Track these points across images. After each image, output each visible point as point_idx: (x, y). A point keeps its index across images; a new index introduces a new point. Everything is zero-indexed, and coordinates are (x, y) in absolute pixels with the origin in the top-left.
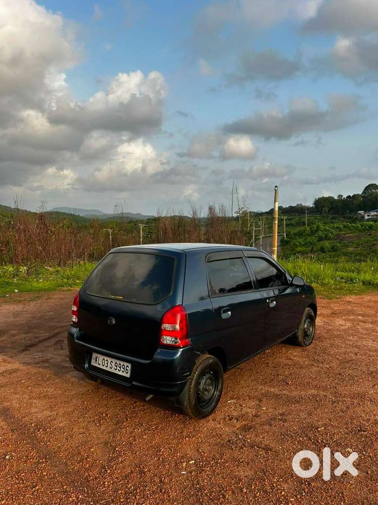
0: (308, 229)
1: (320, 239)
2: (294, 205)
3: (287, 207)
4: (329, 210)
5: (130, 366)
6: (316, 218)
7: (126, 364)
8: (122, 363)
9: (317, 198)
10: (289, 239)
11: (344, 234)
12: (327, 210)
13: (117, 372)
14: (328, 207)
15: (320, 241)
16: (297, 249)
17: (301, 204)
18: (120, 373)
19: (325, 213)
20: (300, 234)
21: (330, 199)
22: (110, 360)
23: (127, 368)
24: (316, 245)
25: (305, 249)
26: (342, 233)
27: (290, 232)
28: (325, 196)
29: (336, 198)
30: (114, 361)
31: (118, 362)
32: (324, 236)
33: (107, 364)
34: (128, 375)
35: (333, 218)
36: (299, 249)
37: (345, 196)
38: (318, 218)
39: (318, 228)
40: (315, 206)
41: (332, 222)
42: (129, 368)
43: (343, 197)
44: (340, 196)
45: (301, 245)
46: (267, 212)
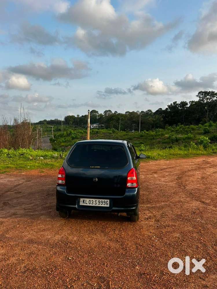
0: (65, 133)
1: (73, 138)
2: (53, 119)
3: (49, 120)
4: (73, 123)
5: (108, 201)
6: (66, 127)
7: (106, 200)
8: (103, 200)
9: (66, 116)
10: (55, 139)
11: (85, 136)
12: (72, 122)
13: (100, 205)
14: (72, 121)
15: (74, 139)
16: (61, 144)
17: (57, 119)
18: (103, 205)
19: (71, 124)
20: (61, 136)
21: (72, 117)
22: (94, 200)
23: (107, 202)
24: (71, 142)
25: (66, 144)
26: (83, 135)
27: (56, 135)
28: (70, 115)
29: (76, 116)
30: (97, 200)
31: (100, 200)
32: (75, 137)
33: (93, 202)
34: (108, 206)
35: (75, 127)
36: (62, 144)
37: (81, 116)
38: (67, 127)
39: (71, 132)
40: (65, 120)
41: (75, 129)
42: (108, 202)
43: (80, 116)
44: (78, 115)
45: (63, 142)
46: (37, 123)
